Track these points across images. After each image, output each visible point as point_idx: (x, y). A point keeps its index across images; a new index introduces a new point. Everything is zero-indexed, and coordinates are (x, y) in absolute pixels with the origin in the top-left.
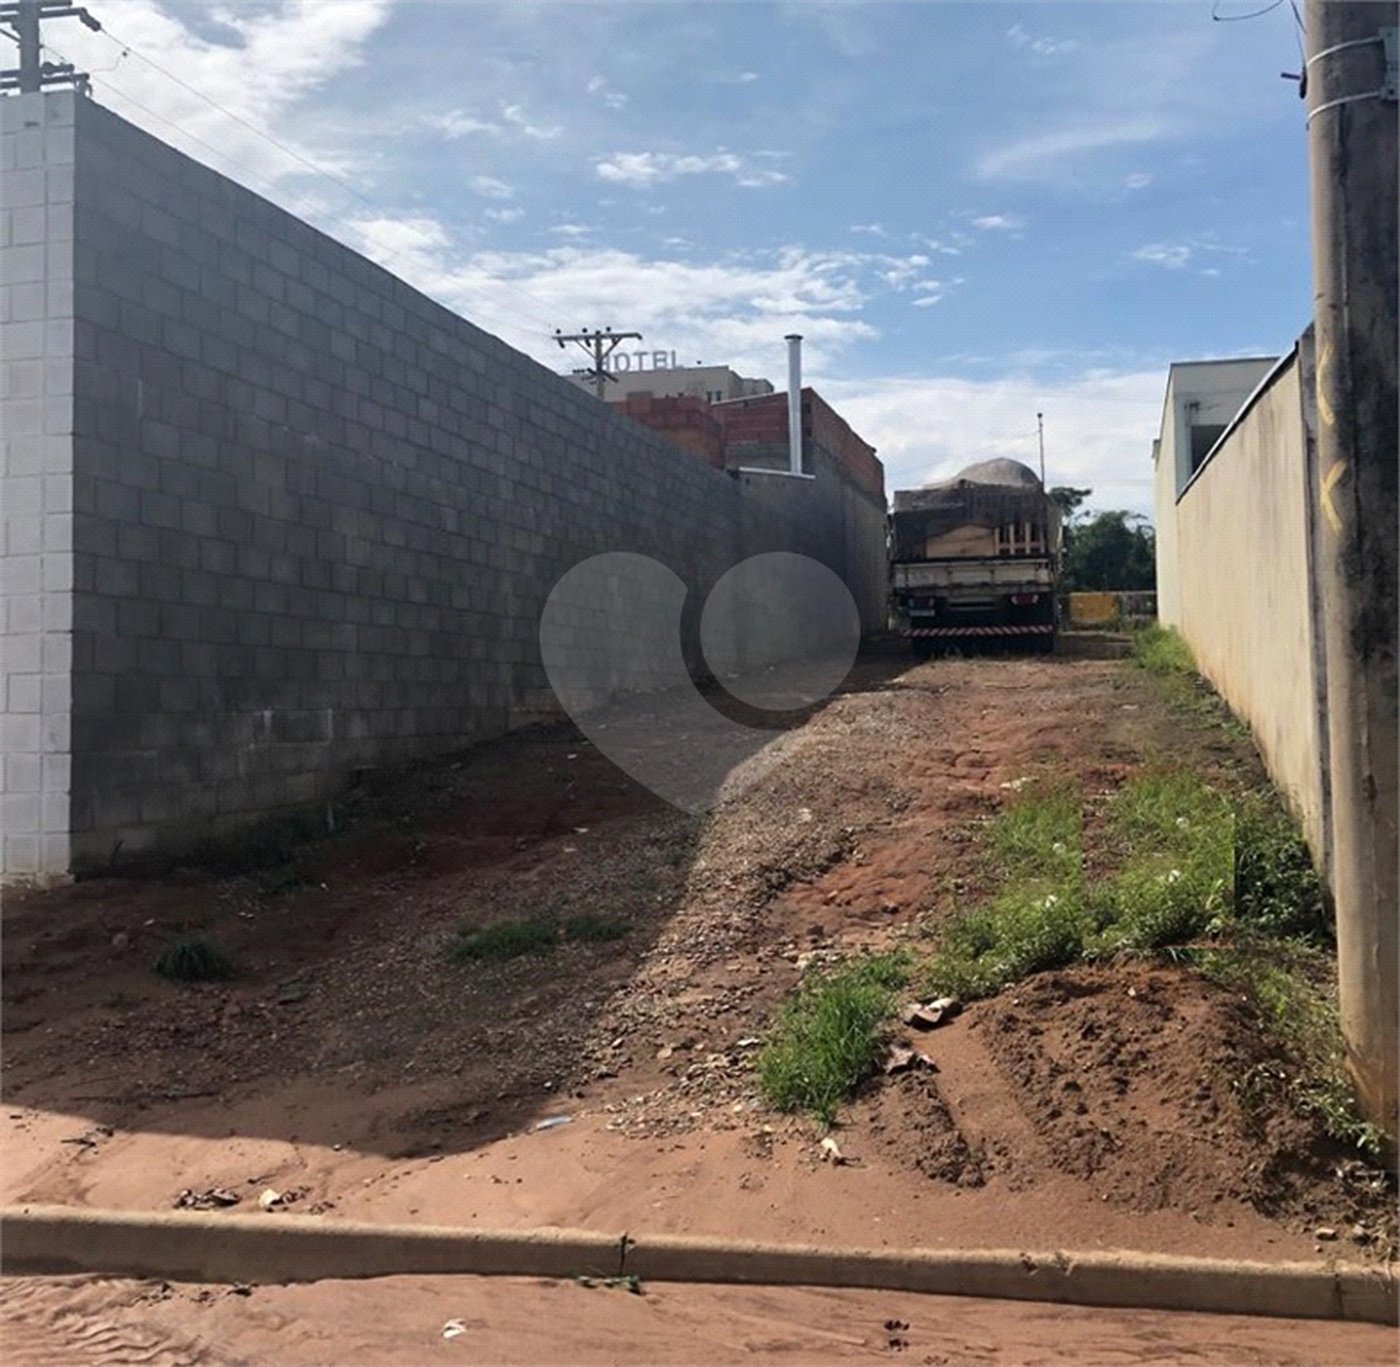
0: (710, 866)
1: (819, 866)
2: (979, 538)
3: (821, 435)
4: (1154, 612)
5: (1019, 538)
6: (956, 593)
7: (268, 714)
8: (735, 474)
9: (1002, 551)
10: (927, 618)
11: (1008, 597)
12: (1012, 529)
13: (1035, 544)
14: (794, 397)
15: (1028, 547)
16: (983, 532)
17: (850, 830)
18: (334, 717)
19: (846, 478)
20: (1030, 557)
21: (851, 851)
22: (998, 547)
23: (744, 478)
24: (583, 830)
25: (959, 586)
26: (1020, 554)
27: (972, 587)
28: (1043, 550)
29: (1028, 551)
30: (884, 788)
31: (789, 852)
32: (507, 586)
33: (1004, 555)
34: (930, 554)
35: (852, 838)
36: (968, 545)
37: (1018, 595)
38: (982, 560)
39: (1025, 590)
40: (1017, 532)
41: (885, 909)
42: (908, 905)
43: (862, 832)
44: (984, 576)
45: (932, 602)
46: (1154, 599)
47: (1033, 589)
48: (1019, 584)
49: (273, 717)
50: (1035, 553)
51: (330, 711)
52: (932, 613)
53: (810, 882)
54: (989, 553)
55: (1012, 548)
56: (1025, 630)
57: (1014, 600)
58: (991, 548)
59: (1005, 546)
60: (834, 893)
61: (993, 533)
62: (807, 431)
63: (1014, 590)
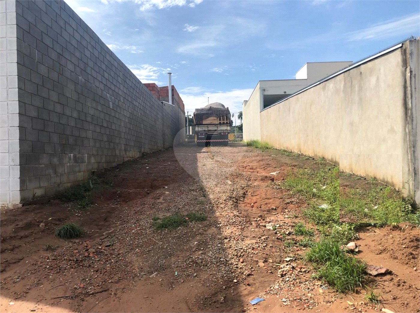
0: (215, 197)
1: (242, 196)
2: (214, 120)
3: (175, 96)
4: (242, 138)
5: (223, 120)
6: (209, 132)
7: (72, 155)
8: (162, 103)
9: (219, 123)
10: (202, 138)
11: (221, 133)
12: (222, 117)
13: (227, 121)
14: (170, 87)
15: (225, 122)
16: (215, 118)
17: (243, 186)
18: (87, 156)
19: (179, 108)
20: (226, 124)
21: (247, 192)
22: (219, 122)
23: (164, 103)
24: (167, 187)
25: (210, 130)
26: (224, 123)
27: (213, 131)
28: (228, 123)
29: (225, 123)
30: (241, 175)
31: (232, 192)
32: (122, 124)
33: (220, 124)
34: (203, 123)
35: (245, 188)
36: (212, 121)
37: (223, 133)
38: (215, 125)
39: (224, 132)
40: (223, 119)
41: (273, 209)
42: (278, 207)
43: (247, 186)
44: (215, 128)
45: (204, 134)
46: (242, 135)
47: (226, 131)
48: (223, 130)
49: (73, 156)
50: (227, 123)
51: (86, 155)
52: (204, 136)
53: (243, 201)
54: (217, 123)
55: (222, 122)
56: (224, 140)
57: (222, 134)
58: (217, 122)
59: (220, 122)
60: (252, 204)
61: (217, 119)
62: (173, 95)
63: (223, 131)
